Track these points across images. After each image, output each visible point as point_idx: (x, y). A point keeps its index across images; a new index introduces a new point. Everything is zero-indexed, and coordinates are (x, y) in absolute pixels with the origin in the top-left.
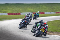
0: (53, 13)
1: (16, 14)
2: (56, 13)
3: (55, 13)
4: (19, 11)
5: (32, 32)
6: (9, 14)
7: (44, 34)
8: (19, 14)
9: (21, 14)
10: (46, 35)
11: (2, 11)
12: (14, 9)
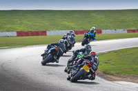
0: (120, 31)
1: (37, 34)
2: (129, 31)
3: (126, 31)
4: (42, 27)
5: (66, 71)
6: (20, 34)
7: (90, 76)
8: (44, 33)
9: (48, 33)
10: (94, 79)
11: (5, 26)
12: (30, 23)
